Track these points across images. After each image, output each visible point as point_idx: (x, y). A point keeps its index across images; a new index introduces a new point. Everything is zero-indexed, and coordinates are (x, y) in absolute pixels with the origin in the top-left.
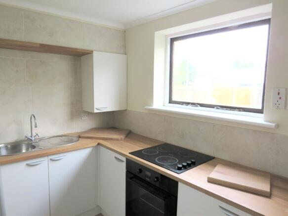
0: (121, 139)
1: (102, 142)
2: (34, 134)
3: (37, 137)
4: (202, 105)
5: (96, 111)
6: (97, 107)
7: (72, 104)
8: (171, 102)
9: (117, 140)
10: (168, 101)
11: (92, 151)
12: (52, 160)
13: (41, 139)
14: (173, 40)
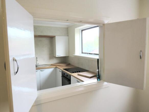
0: (64, 66)
1: (57, 66)
2: (37, 64)
3: (38, 65)
4: (90, 54)
5: (57, 56)
6: (57, 55)
7: (50, 54)
8: (82, 53)
9: (63, 66)
10: (81, 52)
11: (54, 69)
12: (41, 71)
13: (39, 65)
14: (82, 31)
